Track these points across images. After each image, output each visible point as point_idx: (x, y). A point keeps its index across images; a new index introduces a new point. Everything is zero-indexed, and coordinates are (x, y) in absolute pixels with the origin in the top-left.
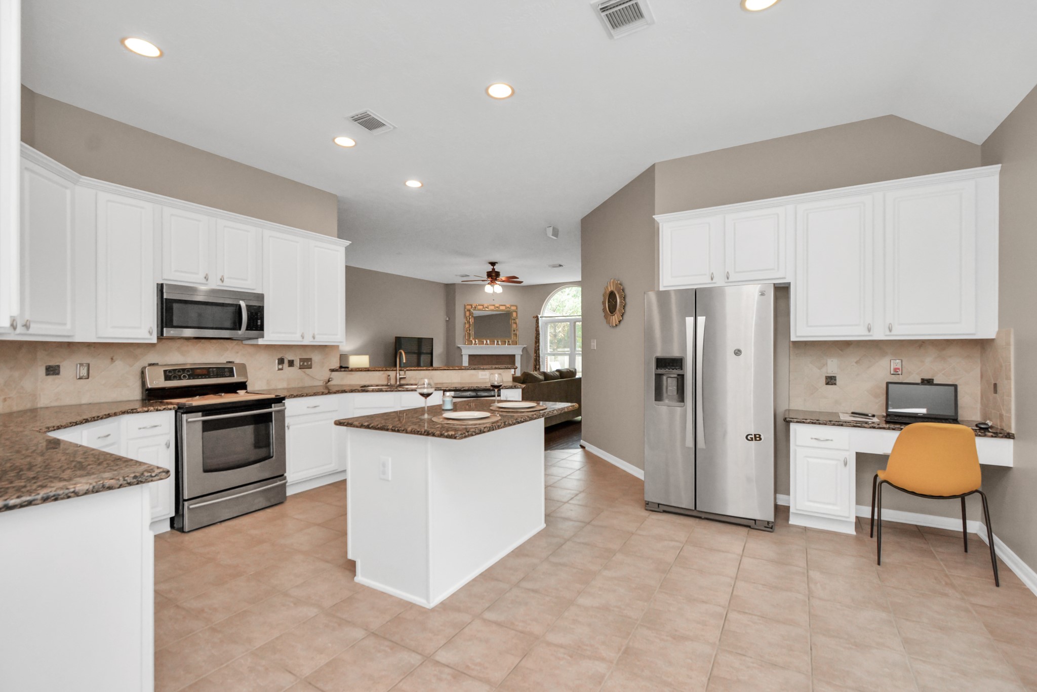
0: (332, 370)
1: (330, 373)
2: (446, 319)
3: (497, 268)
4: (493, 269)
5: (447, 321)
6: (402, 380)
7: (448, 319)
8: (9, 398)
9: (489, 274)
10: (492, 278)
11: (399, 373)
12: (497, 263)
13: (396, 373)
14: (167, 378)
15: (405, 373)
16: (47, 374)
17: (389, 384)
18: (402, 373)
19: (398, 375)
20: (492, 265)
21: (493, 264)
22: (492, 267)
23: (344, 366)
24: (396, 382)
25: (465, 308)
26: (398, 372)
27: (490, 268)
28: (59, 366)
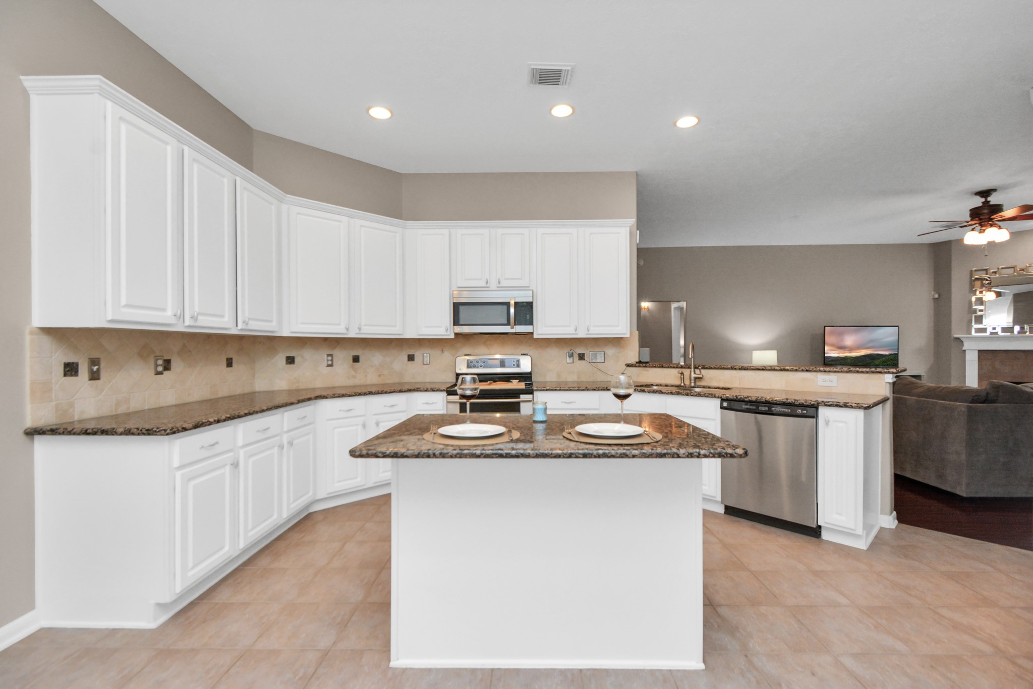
0: (628, 365)
1: (625, 367)
2: (933, 295)
3: (993, 199)
4: (986, 203)
5: (935, 299)
6: (697, 380)
7: (936, 296)
8: (383, 375)
9: (975, 214)
10: (980, 219)
11: (694, 371)
12: (994, 190)
13: (691, 372)
14: (469, 367)
15: (700, 372)
16: (409, 360)
17: (683, 384)
18: (697, 371)
19: (693, 373)
20: (982, 197)
21: (985, 193)
22: (983, 200)
23: (642, 361)
24: (690, 382)
25: (971, 276)
26: (693, 369)
27: (978, 202)
28: (414, 355)
